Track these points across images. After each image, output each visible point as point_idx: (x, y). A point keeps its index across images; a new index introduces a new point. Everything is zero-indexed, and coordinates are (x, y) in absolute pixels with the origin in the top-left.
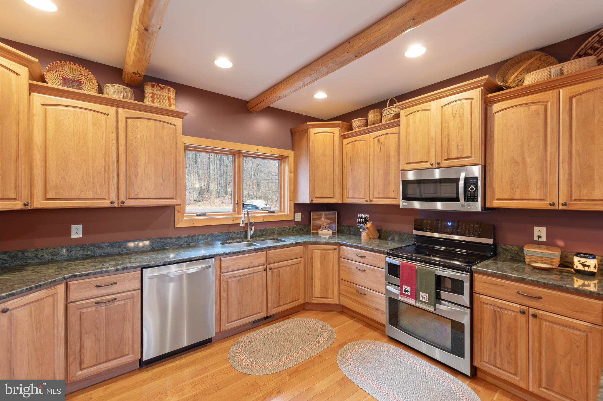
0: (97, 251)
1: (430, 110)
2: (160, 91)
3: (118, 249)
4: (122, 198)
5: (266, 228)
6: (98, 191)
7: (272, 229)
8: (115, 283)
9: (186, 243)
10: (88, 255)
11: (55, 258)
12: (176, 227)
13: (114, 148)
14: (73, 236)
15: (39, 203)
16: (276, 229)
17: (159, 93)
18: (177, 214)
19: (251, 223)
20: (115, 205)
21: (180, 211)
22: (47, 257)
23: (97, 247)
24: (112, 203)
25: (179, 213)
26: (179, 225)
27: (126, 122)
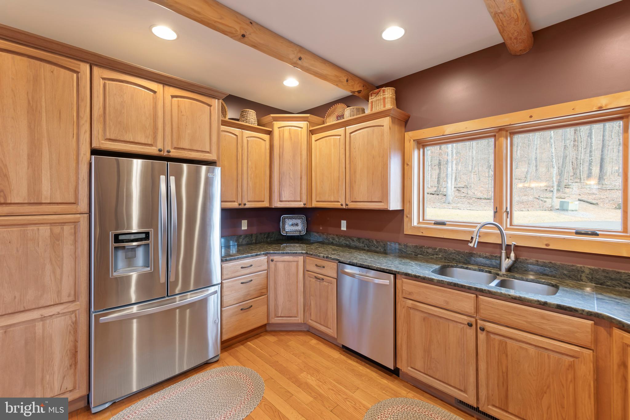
0: (351, 243)
2: (376, 96)
3: (362, 244)
4: (347, 202)
6: (336, 196)
7: (574, 268)
8: (324, 267)
9: (413, 253)
10: (347, 244)
11: (333, 241)
12: (405, 233)
13: (344, 161)
17: (375, 99)
18: (406, 219)
21: (408, 216)
22: (331, 240)
23: (351, 239)
24: (342, 205)
25: (408, 219)
26: (407, 231)
27: (350, 137)
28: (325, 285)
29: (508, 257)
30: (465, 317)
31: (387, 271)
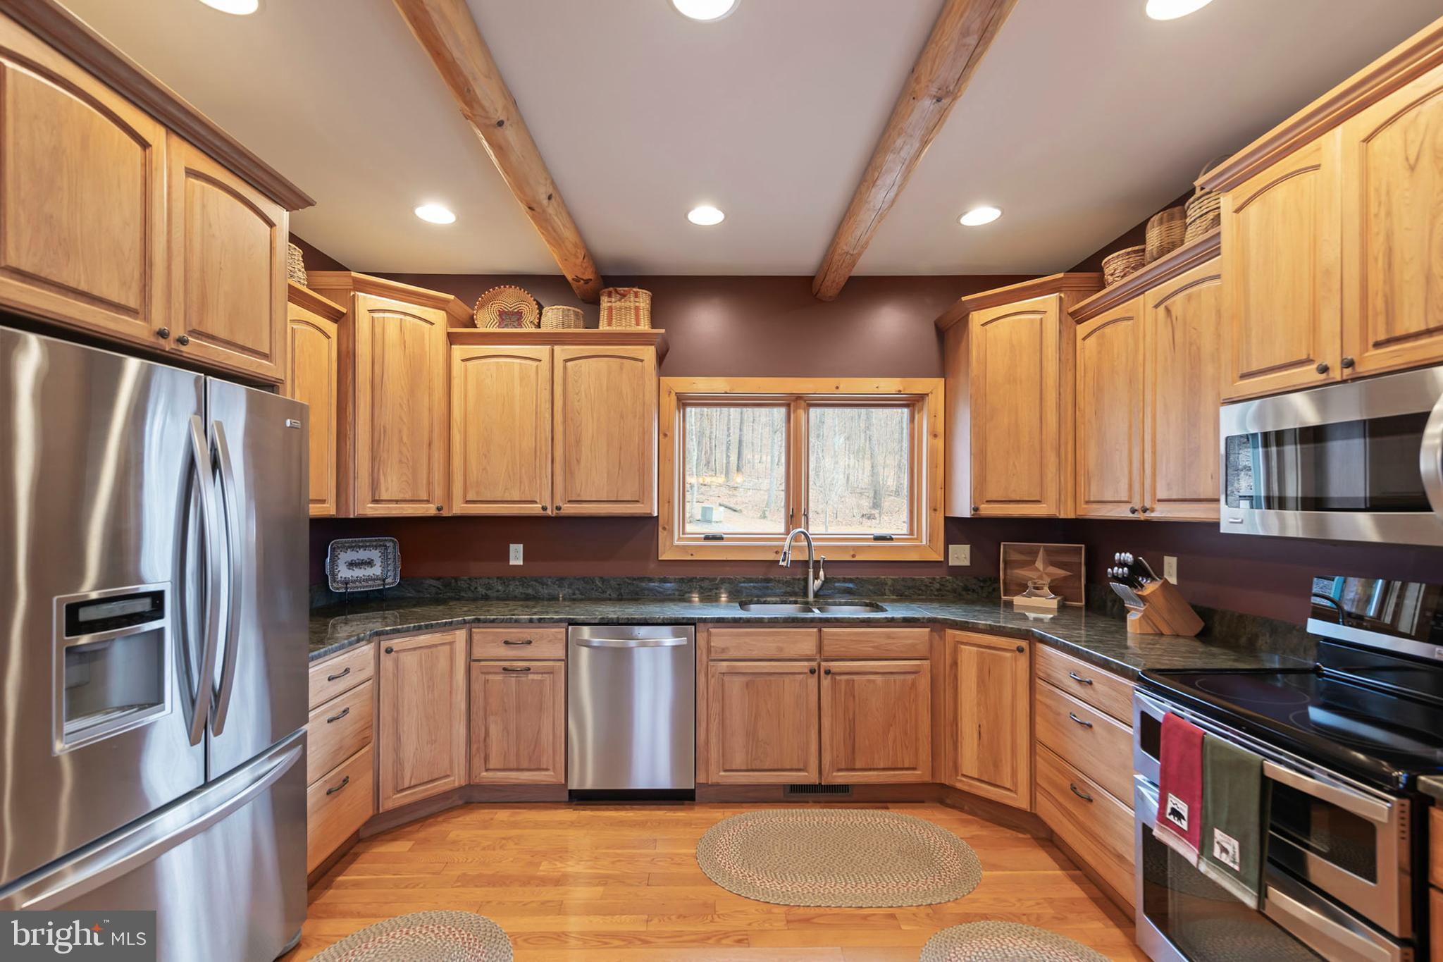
0: (541, 590)
1: (1319, 166)
2: (620, 300)
3: (567, 590)
4: (558, 502)
5: (859, 577)
6: (527, 488)
7: (878, 580)
8: (529, 643)
9: (677, 593)
10: (527, 595)
11: (489, 592)
12: (660, 559)
13: (548, 416)
14: (512, 562)
15: (458, 508)
16: (890, 583)
17: (618, 304)
18: (662, 534)
19: (817, 562)
20: (549, 512)
21: (667, 527)
22: (481, 590)
23: (539, 582)
24: (544, 509)
25: (665, 533)
26: (665, 556)
27: (565, 368)
28: (533, 680)
29: (816, 577)
30: (806, 663)
31: (684, 621)
